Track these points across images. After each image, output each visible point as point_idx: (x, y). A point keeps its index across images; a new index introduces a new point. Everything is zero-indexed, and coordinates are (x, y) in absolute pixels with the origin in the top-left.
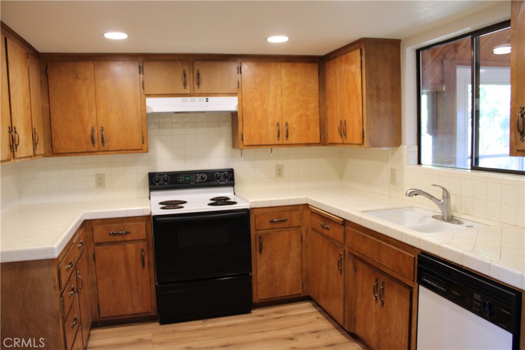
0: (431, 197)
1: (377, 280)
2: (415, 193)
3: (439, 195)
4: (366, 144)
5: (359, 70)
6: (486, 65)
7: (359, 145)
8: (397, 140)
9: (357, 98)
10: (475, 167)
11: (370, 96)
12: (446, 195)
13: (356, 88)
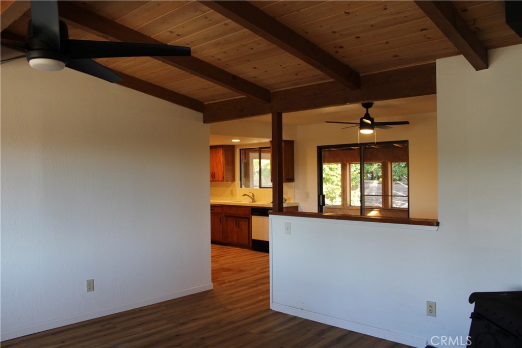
0: (249, 196)
1: (236, 221)
2: (245, 195)
3: (251, 195)
4: (225, 180)
5: (221, 156)
6: (263, 159)
7: (222, 181)
8: (234, 180)
9: (221, 164)
10: (260, 187)
11: (226, 164)
12: (253, 196)
13: (220, 161)
